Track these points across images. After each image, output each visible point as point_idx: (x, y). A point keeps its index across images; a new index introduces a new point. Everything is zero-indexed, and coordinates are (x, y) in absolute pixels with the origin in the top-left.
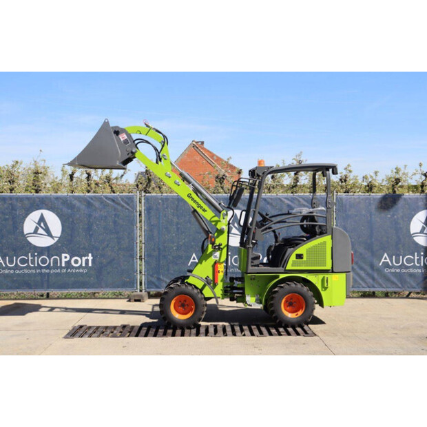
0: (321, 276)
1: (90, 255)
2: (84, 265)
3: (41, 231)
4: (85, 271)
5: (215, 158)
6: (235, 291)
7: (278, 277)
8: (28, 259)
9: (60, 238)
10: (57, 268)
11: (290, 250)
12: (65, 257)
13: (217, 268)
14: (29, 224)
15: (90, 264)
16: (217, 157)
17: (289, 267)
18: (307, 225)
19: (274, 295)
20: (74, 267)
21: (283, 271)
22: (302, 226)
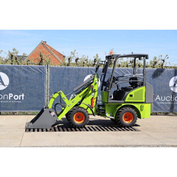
0: (140, 105)
2: (20, 99)
5: (53, 50)
6: (101, 111)
7: (121, 105)
9: (8, 86)
10: (7, 100)
11: (126, 93)
13: (93, 101)
16: (53, 49)
17: (126, 100)
18: (132, 82)
19: (119, 113)
20: (15, 100)
21: (123, 102)
22: (130, 82)
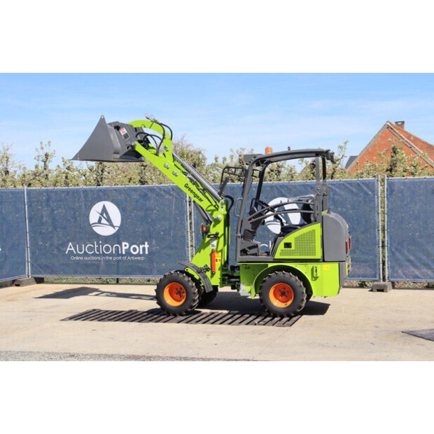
1: (146, 243)
2: (141, 253)
3: (104, 221)
4: (143, 258)
5: (412, 138)
6: (232, 280)
8: (94, 248)
9: (120, 227)
10: (118, 255)
11: (279, 239)
12: (125, 246)
14: (94, 216)
15: (147, 253)
19: (263, 284)
20: (132, 255)
21: (272, 260)
